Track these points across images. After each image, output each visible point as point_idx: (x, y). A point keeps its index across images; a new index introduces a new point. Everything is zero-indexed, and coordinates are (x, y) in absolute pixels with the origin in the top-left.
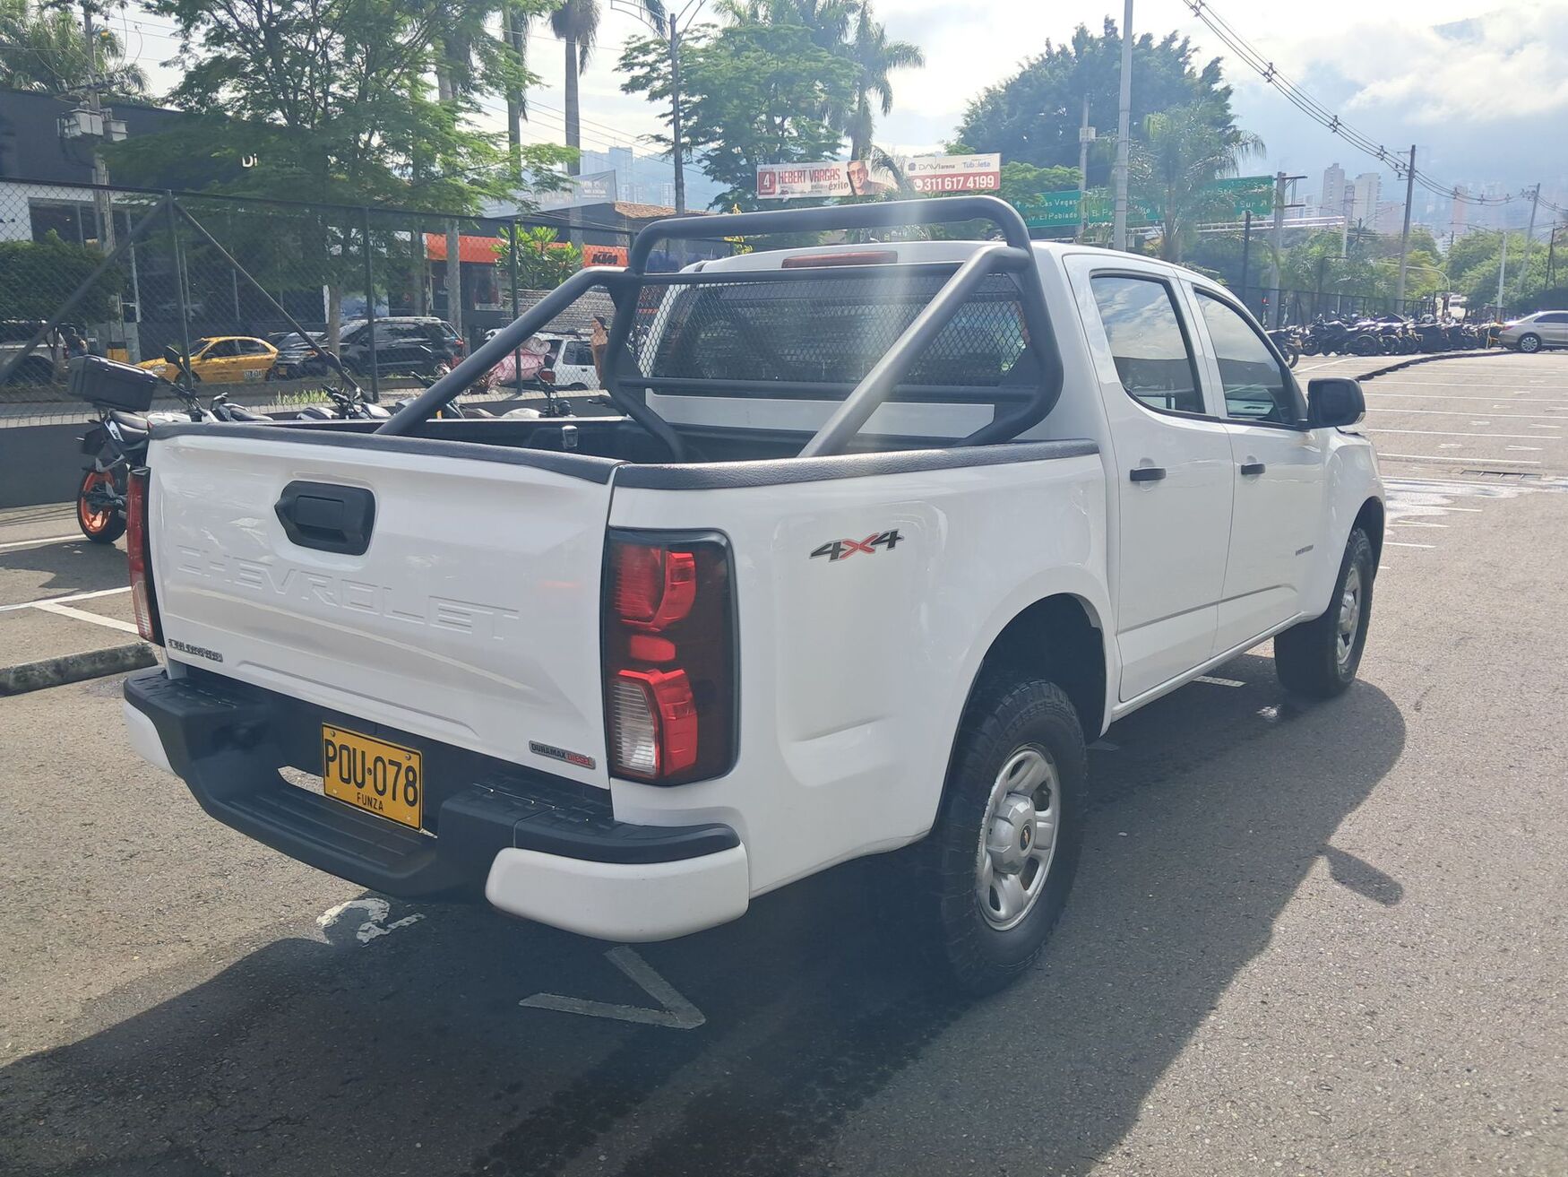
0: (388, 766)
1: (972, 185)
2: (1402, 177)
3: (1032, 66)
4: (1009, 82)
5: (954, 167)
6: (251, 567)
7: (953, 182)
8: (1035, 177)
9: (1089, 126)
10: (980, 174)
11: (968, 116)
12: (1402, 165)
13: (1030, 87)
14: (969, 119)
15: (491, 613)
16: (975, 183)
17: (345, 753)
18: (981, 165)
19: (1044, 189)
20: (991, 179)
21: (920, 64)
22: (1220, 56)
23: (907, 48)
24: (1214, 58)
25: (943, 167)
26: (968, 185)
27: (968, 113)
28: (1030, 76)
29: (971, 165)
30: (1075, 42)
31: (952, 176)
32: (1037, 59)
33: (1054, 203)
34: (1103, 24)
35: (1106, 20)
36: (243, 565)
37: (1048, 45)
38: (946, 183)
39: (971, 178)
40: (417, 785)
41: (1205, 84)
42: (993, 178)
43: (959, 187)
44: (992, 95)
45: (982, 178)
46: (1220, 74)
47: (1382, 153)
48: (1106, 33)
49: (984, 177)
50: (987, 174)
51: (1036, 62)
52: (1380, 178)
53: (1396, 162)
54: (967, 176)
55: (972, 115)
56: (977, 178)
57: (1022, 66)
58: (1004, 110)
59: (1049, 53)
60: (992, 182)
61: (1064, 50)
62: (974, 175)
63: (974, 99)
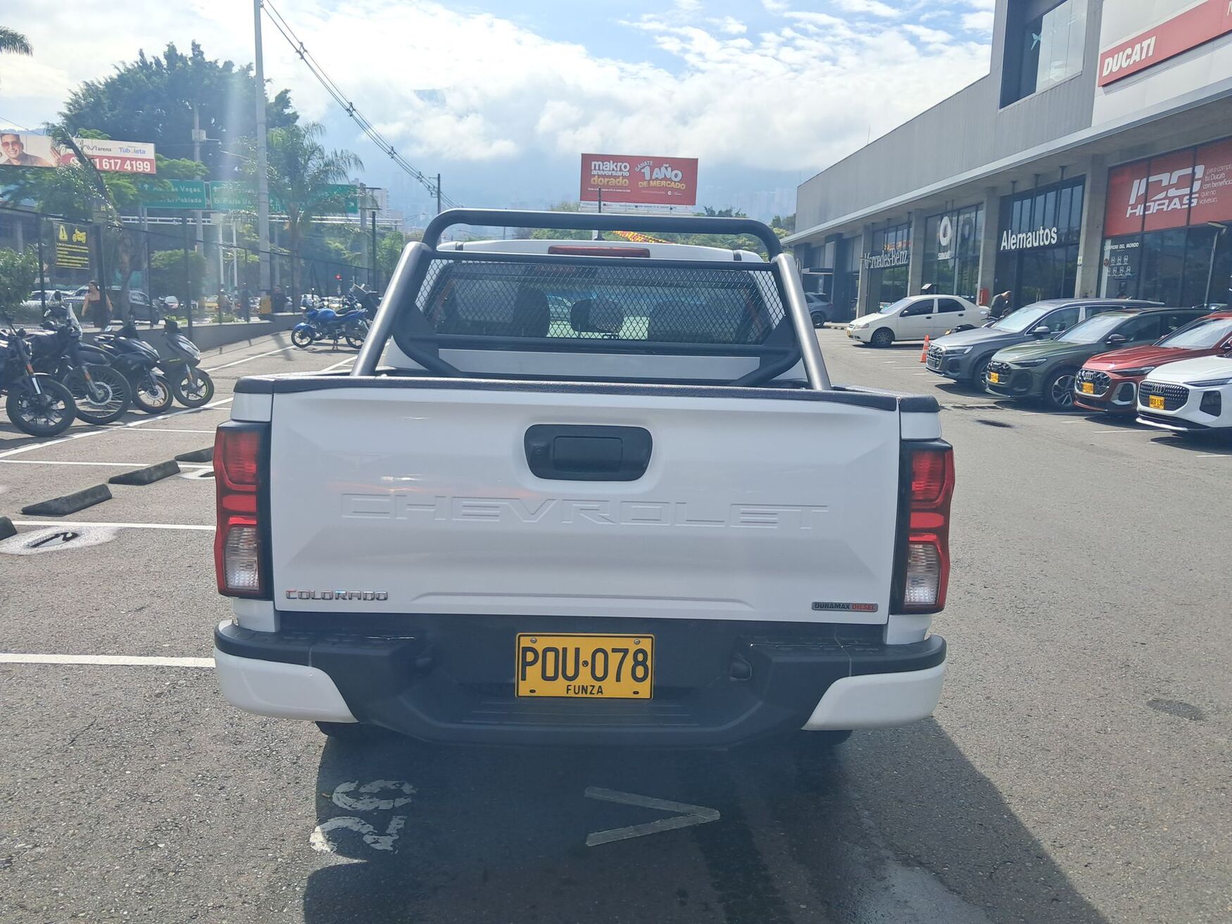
0: (611, 655)
1: (129, 168)
2: (433, 195)
3: (129, 70)
4: (109, 80)
5: (110, 150)
6: (485, 503)
7: (110, 164)
8: (165, 166)
9: (200, 128)
10: (136, 160)
11: (71, 104)
12: (432, 187)
13: (130, 87)
14: (71, 107)
15: (800, 510)
16: (132, 167)
17: (551, 656)
18: (136, 152)
19: (172, 176)
20: (147, 165)
21: (28, 52)
22: (288, 89)
23: (12, 35)
24: (283, 89)
25: (99, 149)
26: (125, 167)
27: (70, 101)
28: (129, 78)
29: (127, 151)
30: (167, 57)
31: (109, 158)
32: (132, 65)
33: (179, 189)
34: (191, 47)
35: (193, 44)
36: (466, 502)
37: (142, 54)
38: (104, 164)
39: (128, 162)
40: (649, 663)
41: (279, 108)
42: (149, 164)
43: (117, 168)
44: (91, 89)
45: (138, 162)
46: (289, 102)
47: (420, 177)
48: (194, 54)
49: (141, 163)
50: (143, 160)
51: (131, 67)
52: (388, 192)
53: (429, 184)
54: (124, 160)
55: (75, 104)
56: (134, 162)
57: (118, 69)
58: (104, 104)
59: (143, 61)
60: (149, 167)
61: (158, 62)
62: (131, 159)
63: (77, 90)
